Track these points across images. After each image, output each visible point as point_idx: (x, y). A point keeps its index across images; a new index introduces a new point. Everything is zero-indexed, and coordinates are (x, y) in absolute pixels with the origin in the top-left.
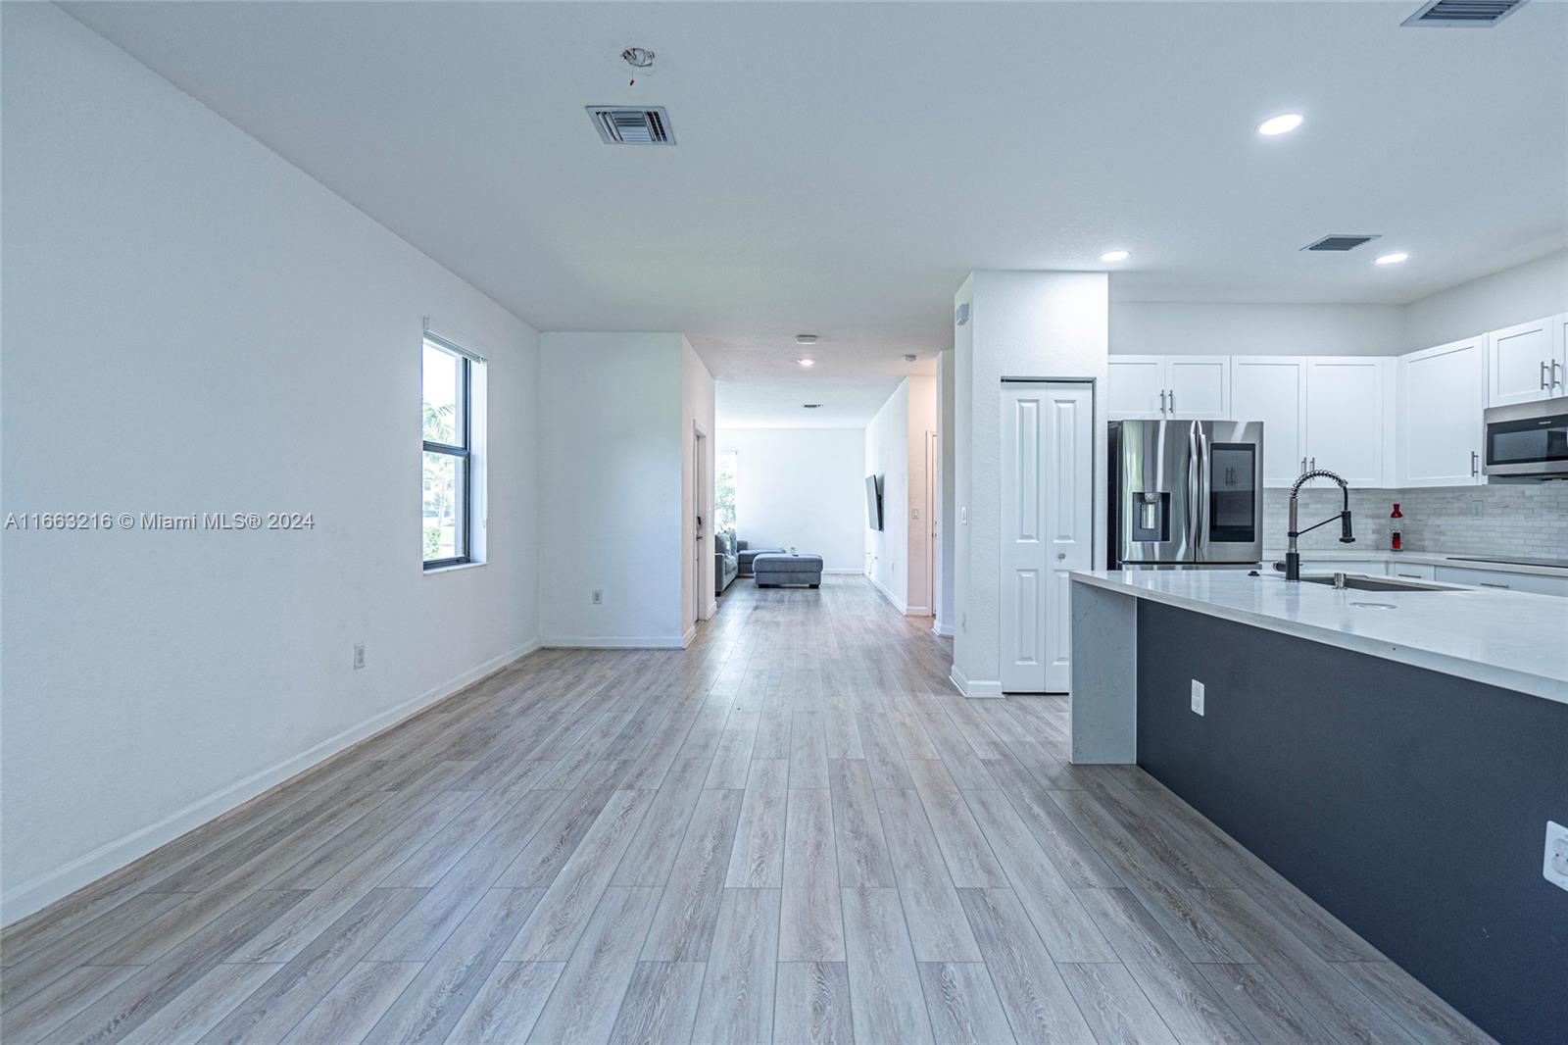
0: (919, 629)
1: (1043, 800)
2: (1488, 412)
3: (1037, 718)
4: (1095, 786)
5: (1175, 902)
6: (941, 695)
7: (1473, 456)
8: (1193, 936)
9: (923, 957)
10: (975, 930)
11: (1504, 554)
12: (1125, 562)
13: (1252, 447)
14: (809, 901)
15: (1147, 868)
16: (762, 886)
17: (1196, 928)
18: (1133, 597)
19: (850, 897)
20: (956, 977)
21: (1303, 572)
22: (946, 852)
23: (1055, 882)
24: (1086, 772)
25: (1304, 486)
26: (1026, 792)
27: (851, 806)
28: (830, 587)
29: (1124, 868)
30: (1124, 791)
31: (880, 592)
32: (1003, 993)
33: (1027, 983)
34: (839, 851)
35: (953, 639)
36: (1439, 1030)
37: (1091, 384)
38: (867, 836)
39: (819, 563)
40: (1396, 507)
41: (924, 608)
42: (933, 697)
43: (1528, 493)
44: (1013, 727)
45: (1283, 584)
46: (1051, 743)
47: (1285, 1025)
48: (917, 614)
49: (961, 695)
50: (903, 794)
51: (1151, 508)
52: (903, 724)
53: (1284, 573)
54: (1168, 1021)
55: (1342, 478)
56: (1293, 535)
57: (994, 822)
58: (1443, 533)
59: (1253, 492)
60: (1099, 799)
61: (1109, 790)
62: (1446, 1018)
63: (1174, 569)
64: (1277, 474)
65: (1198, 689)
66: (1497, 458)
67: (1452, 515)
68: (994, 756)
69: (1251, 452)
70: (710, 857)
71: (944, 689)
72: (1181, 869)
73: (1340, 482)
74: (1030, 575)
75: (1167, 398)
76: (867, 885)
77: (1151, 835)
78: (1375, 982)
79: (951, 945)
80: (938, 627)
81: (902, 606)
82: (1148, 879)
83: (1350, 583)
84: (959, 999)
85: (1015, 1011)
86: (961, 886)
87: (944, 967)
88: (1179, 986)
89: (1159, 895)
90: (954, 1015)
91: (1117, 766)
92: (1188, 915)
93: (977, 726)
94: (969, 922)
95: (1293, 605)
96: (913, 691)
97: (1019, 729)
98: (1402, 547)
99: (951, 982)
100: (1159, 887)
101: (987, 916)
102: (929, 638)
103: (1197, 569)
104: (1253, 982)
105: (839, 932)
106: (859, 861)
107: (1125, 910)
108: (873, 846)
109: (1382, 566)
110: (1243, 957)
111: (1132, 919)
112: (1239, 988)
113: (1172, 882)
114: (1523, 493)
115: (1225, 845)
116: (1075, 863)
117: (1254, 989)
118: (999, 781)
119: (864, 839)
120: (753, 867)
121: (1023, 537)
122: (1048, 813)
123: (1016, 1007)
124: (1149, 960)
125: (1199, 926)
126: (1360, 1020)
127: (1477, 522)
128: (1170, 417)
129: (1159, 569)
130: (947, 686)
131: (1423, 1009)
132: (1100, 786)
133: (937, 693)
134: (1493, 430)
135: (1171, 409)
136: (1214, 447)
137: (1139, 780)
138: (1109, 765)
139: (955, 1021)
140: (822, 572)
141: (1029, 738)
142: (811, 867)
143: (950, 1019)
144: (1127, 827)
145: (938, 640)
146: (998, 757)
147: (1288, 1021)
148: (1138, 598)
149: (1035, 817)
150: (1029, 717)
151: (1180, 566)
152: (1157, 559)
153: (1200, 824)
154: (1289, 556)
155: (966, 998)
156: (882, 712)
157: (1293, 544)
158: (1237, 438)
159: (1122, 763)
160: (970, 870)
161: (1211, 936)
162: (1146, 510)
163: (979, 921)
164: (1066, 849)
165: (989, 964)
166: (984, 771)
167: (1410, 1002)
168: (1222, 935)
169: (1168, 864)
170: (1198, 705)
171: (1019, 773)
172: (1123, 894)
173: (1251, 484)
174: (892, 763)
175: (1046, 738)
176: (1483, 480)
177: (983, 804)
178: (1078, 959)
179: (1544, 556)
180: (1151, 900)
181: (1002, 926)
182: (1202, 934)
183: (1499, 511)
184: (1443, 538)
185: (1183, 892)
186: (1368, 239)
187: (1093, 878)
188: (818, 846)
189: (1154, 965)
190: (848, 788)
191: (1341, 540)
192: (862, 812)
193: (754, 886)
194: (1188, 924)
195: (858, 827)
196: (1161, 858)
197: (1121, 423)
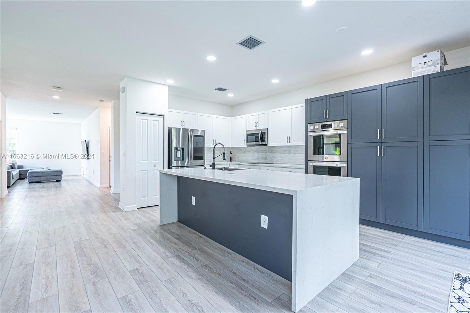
0: (105, 192)
1: (153, 237)
2: (247, 131)
3: (149, 214)
4: (167, 230)
5: (190, 254)
6: (116, 212)
7: (244, 141)
8: (196, 262)
9: (120, 296)
10: (136, 281)
11: (249, 161)
12: (172, 167)
13: (202, 136)
14: (72, 294)
15: (183, 248)
16: (49, 296)
17: (196, 259)
18: (176, 176)
19: (89, 287)
20: (132, 298)
21: (216, 167)
22: (124, 261)
23: (159, 259)
24: (164, 227)
25: (216, 146)
26: (148, 236)
27: (85, 256)
28: (65, 180)
29: (178, 250)
30: (175, 229)
31: (88, 181)
32: (148, 296)
33: (154, 290)
34: (83, 273)
35: (119, 194)
36: (245, 264)
37: (163, 117)
38: (93, 264)
39: (61, 172)
40: (231, 151)
41: (106, 185)
42: (113, 213)
43: (253, 149)
44: (141, 218)
45: (212, 170)
46: (154, 220)
47: (217, 275)
48: (103, 187)
49: (123, 211)
50: (106, 247)
51: (179, 151)
52: (103, 224)
53: (212, 168)
54: (193, 285)
55: (223, 145)
56: (214, 158)
57: (139, 248)
58: (239, 157)
59: (203, 148)
60: (168, 233)
61: (171, 230)
62: (246, 261)
63: (184, 168)
64: (208, 144)
65: (193, 198)
66: (248, 141)
67: (240, 153)
68: (136, 228)
69: (202, 138)
70: (20, 294)
71: (117, 210)
72: (192, 246)
73: (223, 146)
74: (145, 172)
75: (183, 122)
76: (96, 281)
77: (183, 239)
78: (233, 258)
79: (129, 289)
80: (112, 190)
81: (98, 185)
82: (184, 251)
83: (226, 169)
84: (134, 304)
85: (152, 300)
86: (130, 270)
87: (127, 297)
88: (194, 275)
89: (187, 254)
90: (133, 309)
91: (173, 223)
92: (194, 257)
93: (130, 220)
94: (134, 280)
95: (214, 175)
96: (105, 213)
97: (143, 218)
98: (232, 160)
99: (130, 300)
100: (186, 252)
101: (140, 276)
102: (109, 195)
103: (190, 168)
104: (210, 268)
105: (86, 300)
106: (91, 274)
107: (179, 261)
108: (96, 267)
109: (229, 165)
110: (207, 263)
111: (181, 263)
112: (207, 270)
113: (190, 250)
114: (252, 149)
115: (201, 237)
116: (164, 252)
117: (210, 269)
118: (139, 235)
119: (92, 266)
120: (43, 290)
121: (143, 160)
122: (155, 241)
123: (152, 299)
124: (186, 271)
125: (197, 259)
126: (231, 268)
127: (245, 155)
128: (183, 127)
129: (181, 168)
130: (117, 209)
131: (242, 261)
132: (169, 229)
133: (114, 212)
134: (248, 135)
135: (184, 125)
136: (195, 136)
137: (179, 226)
138: (170, 223)
139: (133, 311)
140: (62, 175)
141: (147, 220)
142: (71, 282)
143: (131, 311)
144: (177, 239)
145: (113, 195)
146: (138, 228)
147: (218, 274)
148: (178, 176)
149: (151, 243)
150: (146, 214)
151: (186, 167)
152: (180, 165)
153: (194, 233)
154: (213, 163)
155: (136, 303)
156: (94, 221)
157: (214, 161)
158: (199, 134)
159: (174, 222)
160: (133, 264)
161: (200, 260)
162: (178, 152)
163: (137, 278)
164: (161, 249)
165: (142, 290)
166: (133, 233)
167: (239, 260)
168: (202, 259)
169: (188, 245)
170: (194, 203)
171: (145, 231)
172: (178, 257)
173: (202, 146)
174: (100, 238)
175: (152, 219)
176: (246, 146)
177: (134, 243)
178: (168, 278)
179: (255, 162)
180: (185, 256)
181: (145, 277)
182: (198, 260)
183: (248, 152)
184: (239, 158)
185: (192, 251)
186: (226, 90)
187: (170, 255)
188: (73, 274)
189: (187, 272)
190: (83, 250)
191: (223, 159)
192: (90, 257)
193: (44, 297)
194: (195, 259)
195: (89, 262)
196: (186, 244)
197: (171, 128)
